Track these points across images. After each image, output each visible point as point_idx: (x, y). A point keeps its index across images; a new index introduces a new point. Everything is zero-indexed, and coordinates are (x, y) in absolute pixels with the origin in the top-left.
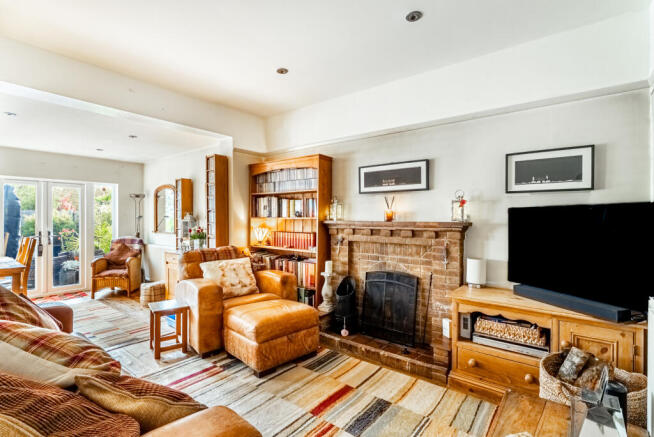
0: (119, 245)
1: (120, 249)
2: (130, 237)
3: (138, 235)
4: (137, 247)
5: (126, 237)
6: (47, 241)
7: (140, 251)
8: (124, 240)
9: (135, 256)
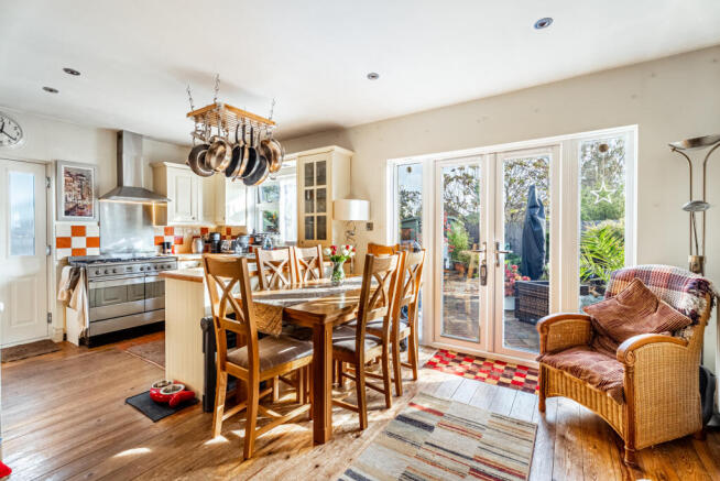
0: (629, 287)
1: (628, 297)
2: (666, 269)
3: (699, 266)
4: (684, 301)
5: (655, 268)
6: (494, 261)
7: (695, 316)
8: (647, 274)
9: (675, 330)
